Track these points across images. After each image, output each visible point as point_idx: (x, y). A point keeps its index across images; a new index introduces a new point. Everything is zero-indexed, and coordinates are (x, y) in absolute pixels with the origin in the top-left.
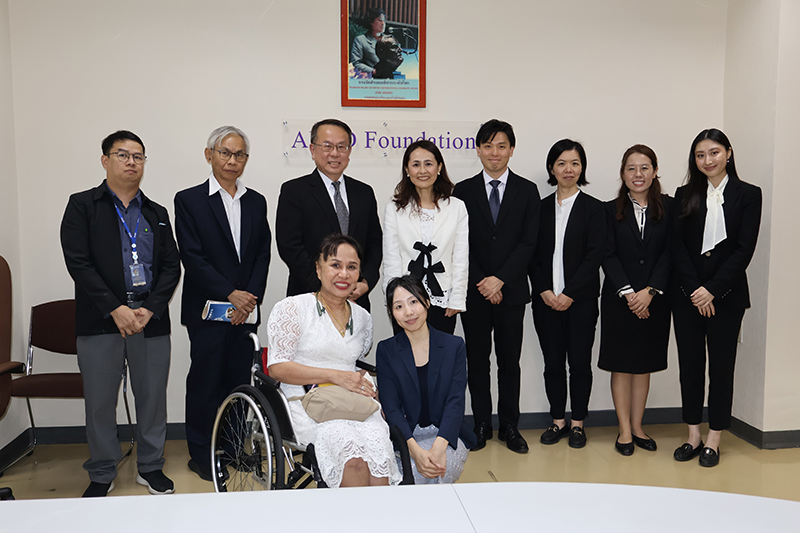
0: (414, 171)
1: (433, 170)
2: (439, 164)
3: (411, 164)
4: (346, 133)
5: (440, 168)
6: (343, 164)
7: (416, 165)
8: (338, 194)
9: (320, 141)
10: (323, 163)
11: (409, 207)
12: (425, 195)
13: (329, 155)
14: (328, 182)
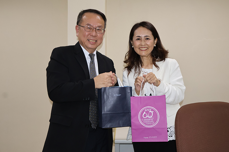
0: (137, 43)
1: (151, 43)
2: (155, 39)
3: (135, 38)
4: (103, 21)
5: (156, 42)
6: (99, 42)
7: (138, 39)
8: (92, 62)
9: (84, 24)
10: (84, 40)
11: (133, 70)
12: (146, 60)
13: (90, 34)
14: (86, 53)
